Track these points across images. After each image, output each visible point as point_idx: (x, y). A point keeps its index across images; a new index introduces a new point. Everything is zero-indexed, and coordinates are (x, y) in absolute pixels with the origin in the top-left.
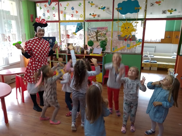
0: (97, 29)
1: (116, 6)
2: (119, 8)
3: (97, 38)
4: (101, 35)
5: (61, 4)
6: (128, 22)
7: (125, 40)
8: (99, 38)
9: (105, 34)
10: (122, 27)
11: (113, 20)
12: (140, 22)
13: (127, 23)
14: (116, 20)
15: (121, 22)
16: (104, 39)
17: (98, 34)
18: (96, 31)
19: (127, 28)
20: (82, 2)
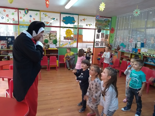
0: (50, 32)
1: (62, 19)
2: (64, 20)
3: (50, 38)
4: (53, 36)
5: (20, 12)
8: (51, 38)
9: (56, 35)
10: (66, 32)
11: (60, 27)
14: (62, 27)
16: (55, 38)
17: (51, 35)
18: (49, 33)
19: (69, 32)
20: (38, 12)
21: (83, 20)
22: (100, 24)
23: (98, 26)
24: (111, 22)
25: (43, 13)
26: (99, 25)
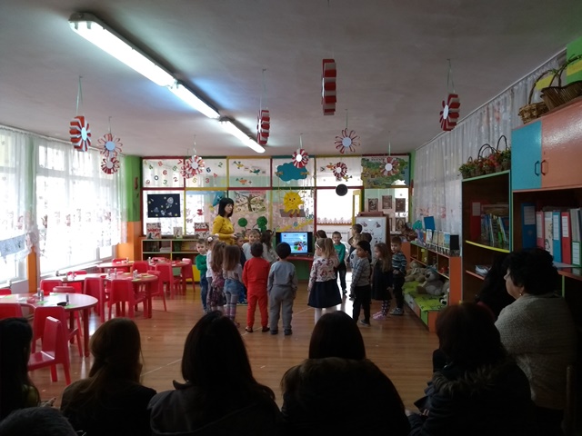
1: (275, 170)
6: (293, 191)
7: (291, 216)
10: (286, 198)
11: (272, 188)
12: (309, 191)
13: (292, 193)
14: (276, 188)
15: (283, 191)
19: (292, 199)
20: (224, 161)
21: (328, 167)
22: (377, 174)
23: (370, 178)
24: (408, 165)
25: (233, 160)
26: (372, 176)
